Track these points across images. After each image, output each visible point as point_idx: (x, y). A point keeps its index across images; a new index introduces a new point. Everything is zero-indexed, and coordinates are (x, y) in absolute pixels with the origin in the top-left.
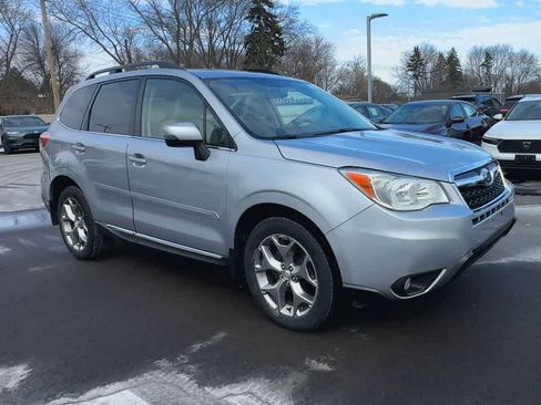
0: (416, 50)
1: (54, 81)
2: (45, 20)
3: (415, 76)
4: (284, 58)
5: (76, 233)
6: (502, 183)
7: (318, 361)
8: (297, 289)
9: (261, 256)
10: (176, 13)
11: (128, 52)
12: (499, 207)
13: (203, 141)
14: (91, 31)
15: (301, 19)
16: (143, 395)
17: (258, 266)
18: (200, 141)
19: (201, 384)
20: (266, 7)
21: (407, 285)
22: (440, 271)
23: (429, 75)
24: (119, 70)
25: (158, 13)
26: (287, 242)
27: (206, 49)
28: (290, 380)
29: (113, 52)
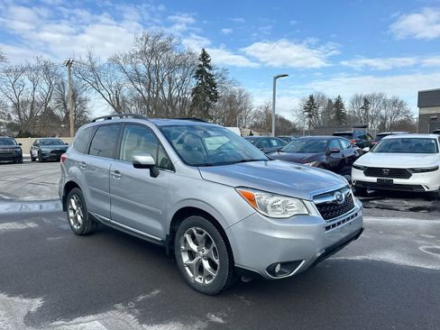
0: (311, 98)
1: (71, 116)
2: (70, 78)
3: (310, 116)
4: (217, 103)
5: (76, 218)
6: (352, 202)
7: (216, 315)
8: (206, 265)
9: (186, 241)
10: (149, 74)
11: (117, 98)
12: (348, 219)
13: (156, 165)
14: (96, 85)
15: (230, 77)
16: (106, 325)
17: (183, 247)
18: (153, 165)
19: (141, 322)
20: (207, 70)
21: (278, 268)
22: (301, 261)
23: (320, 115)
24: (110, 118)
25: (138, 73)
26: (201, 233)
27: (167, 97)
28: (196, 326)
29: (108, 99)
